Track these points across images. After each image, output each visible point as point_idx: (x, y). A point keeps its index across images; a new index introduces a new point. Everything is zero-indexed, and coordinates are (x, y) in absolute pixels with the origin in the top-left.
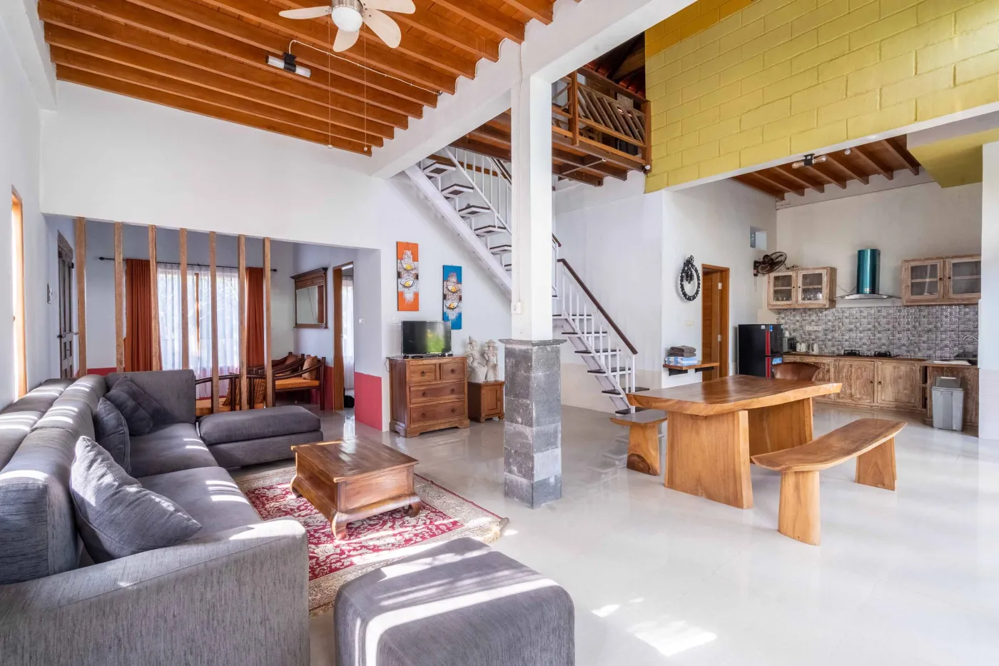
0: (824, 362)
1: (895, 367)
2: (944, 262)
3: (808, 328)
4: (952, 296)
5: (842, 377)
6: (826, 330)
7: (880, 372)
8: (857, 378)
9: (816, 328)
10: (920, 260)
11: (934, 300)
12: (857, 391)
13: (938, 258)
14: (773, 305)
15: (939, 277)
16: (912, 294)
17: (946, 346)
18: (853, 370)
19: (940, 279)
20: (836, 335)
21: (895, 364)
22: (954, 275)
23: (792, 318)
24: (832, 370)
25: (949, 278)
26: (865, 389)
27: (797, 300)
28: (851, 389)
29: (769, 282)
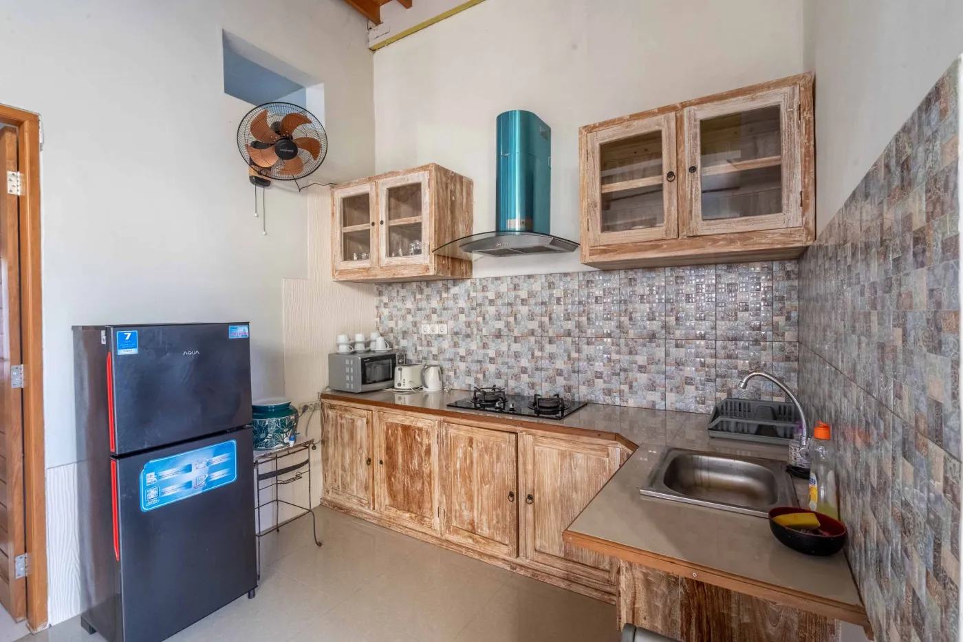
0: (420, 425)
1: (563, 455)
2: (679, 122)
3: (427, 329)
4: (704, 228)
5: (455, 472)
6: (456, 334)
7: (530, 467)
8: (483, 480)
9: (438, 329)
10: (621, 121)
11: (655, 245)
12: (484, 517)
13: (663, 110)
14: (341, 272)
15: (665, 171)
16: (605, 228)
17: (689, 381)
18: (475, 455)
19: (670, 174)
20: (473, 346)
21: (564, 446)
22: (704, 165)
23: (400, 305)
24: (435, 449)
25: (693, 169)
26: (499, 512)
27: (379, 259)
28: (472, 509)
29: (333, 214)
